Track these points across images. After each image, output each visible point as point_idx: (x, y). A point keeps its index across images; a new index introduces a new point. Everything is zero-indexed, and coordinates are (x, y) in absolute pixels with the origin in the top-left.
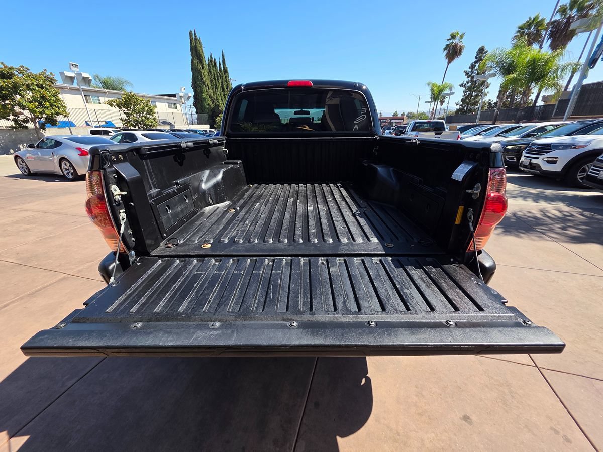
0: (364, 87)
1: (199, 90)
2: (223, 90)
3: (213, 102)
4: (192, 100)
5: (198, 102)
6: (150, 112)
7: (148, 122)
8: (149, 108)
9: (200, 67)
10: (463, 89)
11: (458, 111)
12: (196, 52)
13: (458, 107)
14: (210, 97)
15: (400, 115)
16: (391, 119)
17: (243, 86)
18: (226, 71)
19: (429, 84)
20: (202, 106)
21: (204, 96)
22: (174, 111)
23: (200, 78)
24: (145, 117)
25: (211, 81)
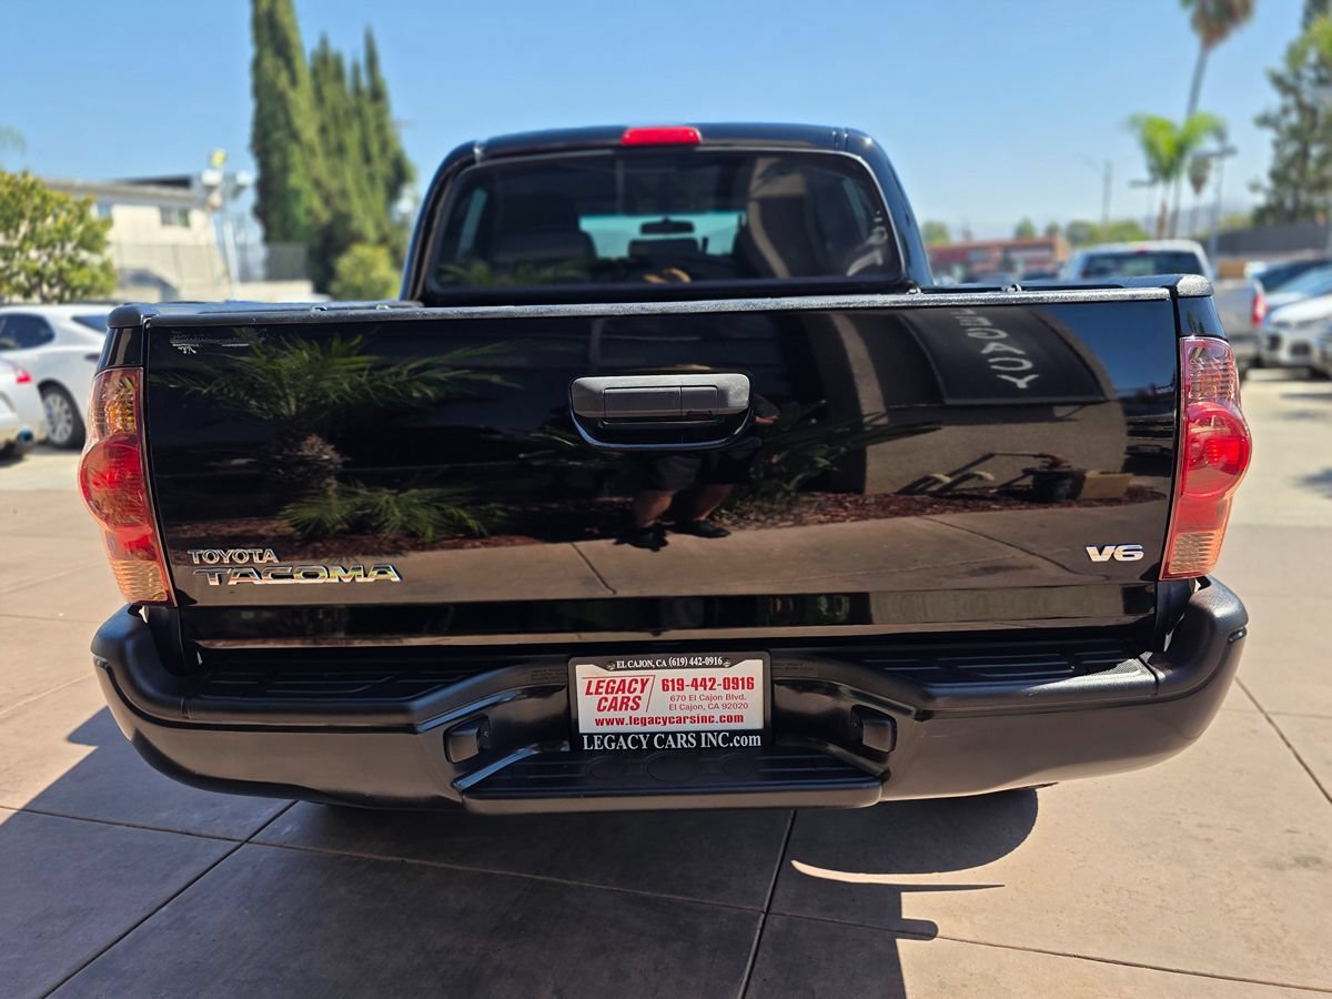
0: (868, 141)
1: (275, 160)
2: (368, 159)
3: (327, 200)
4: (249, 198)
5: (272, 203)
6: (92, 241)
7: (77, 278)
8: (88, 228)
9: (283, 80)
10: (1269, 135)
11: (1261, 214)
12: (271, 34)
13: (1260, 199)
14: (317, 184)
15: (1040, 232)
16: (1007, 248)
17: (480, 146)
18: (377, 95)
19: (1133, 122)
20: (287, 217)
21: (296, 180)
22: (175, 234)
23: (281, 118)
24: (71, 260)
25: (323, 130)
